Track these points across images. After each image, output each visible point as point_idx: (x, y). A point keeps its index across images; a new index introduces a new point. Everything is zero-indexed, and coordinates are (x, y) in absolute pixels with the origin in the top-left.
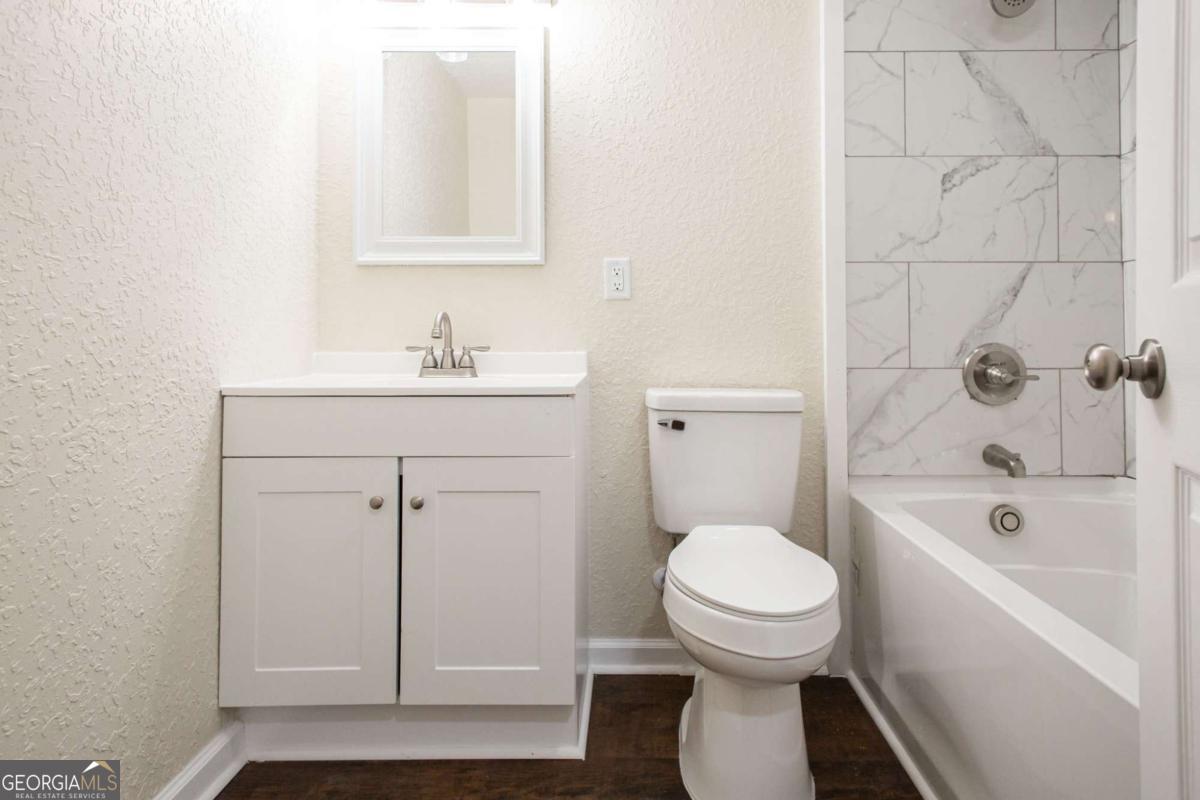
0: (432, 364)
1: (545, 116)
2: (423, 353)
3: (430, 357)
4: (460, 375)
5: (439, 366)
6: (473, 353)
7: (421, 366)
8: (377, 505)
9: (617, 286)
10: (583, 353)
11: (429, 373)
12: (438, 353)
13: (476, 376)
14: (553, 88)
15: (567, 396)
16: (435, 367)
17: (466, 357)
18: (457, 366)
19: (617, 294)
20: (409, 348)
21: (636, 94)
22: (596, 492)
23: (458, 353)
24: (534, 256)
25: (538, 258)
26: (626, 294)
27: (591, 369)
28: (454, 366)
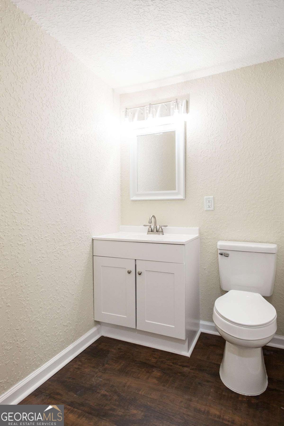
0: (151, 230)
1: (185, 150)
2: (148, 227)
3: (150, 229)
4: (159, 234)
5: (153, 231)
6: (162, 227)
7: (147, 231)
8: (129, 272)
9: (209, 206)
10: (198, 228)
11: (150, 233)
12: (152, 227)
13: (164, 235)
14: (188, 141)
15: (183, 245)
16: (152, 231)
17: (160, 229)
18: (158, 231)
19: (209, 209)
20: (144, 225)
21: (216, 140)
22: (202, 273)
23: (158, 227)
24: (181, 197)
25: (182, 197)
26: (212, 208)
27: (200, 233)
28: (157, 231)
